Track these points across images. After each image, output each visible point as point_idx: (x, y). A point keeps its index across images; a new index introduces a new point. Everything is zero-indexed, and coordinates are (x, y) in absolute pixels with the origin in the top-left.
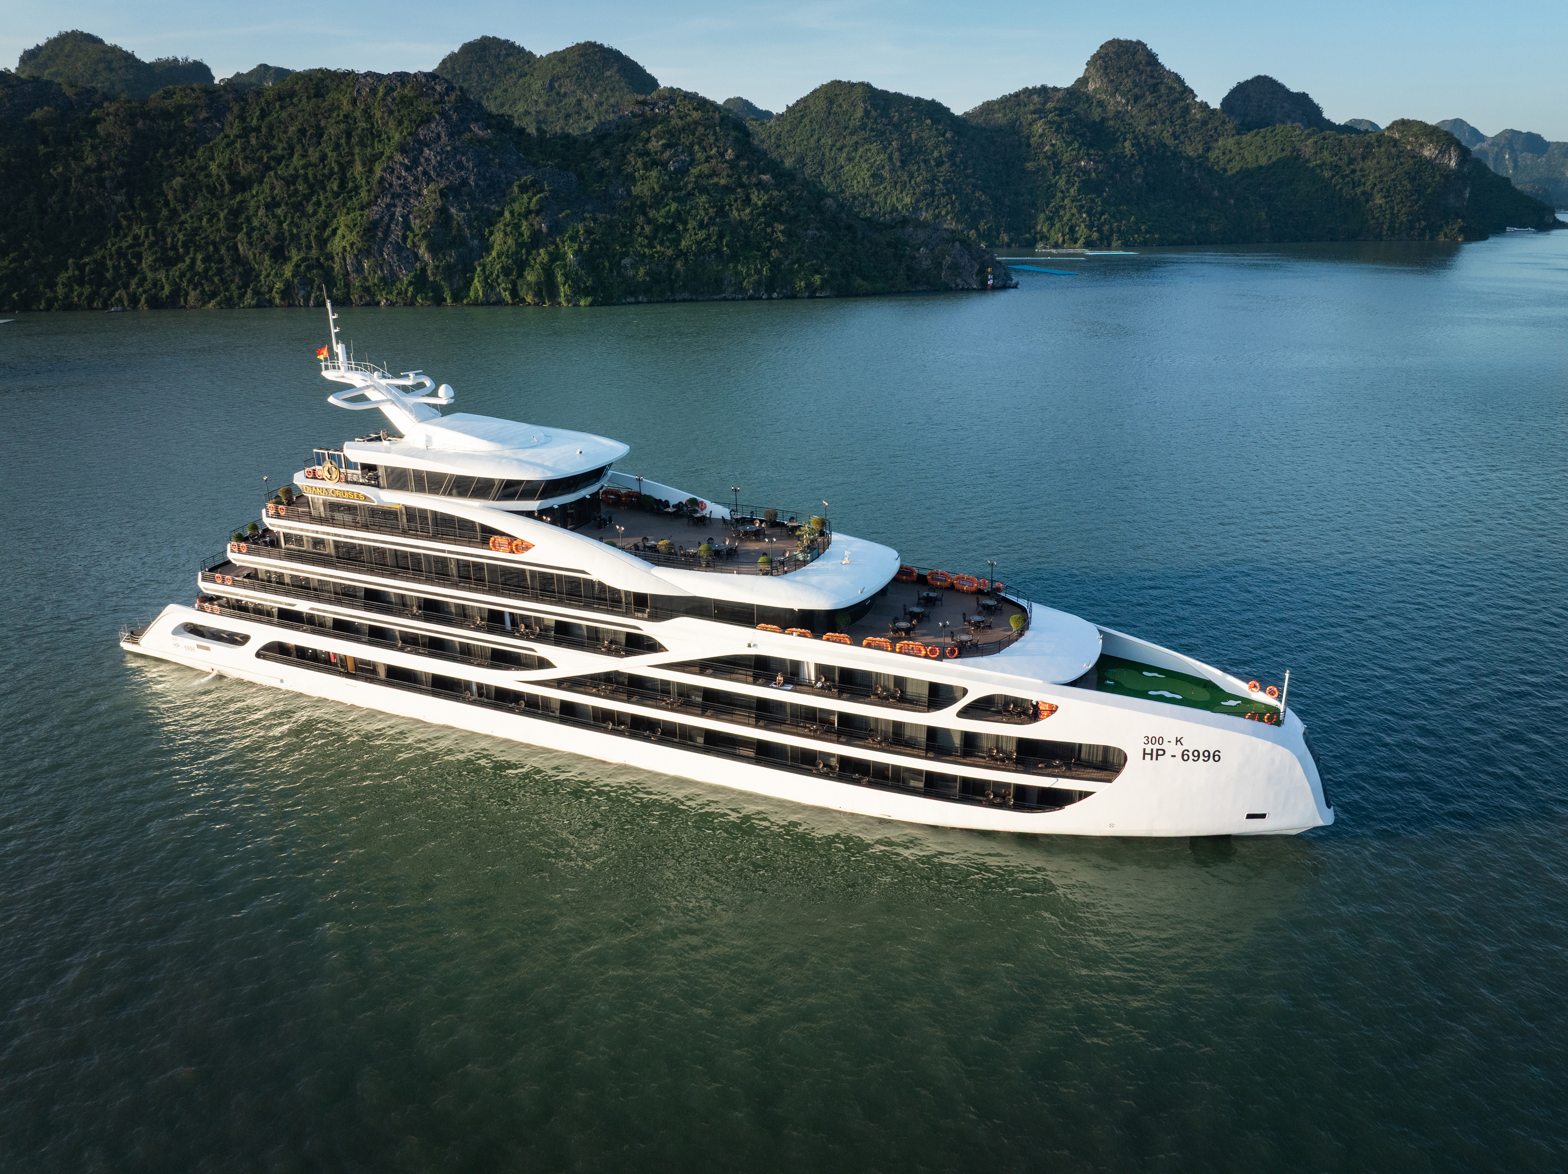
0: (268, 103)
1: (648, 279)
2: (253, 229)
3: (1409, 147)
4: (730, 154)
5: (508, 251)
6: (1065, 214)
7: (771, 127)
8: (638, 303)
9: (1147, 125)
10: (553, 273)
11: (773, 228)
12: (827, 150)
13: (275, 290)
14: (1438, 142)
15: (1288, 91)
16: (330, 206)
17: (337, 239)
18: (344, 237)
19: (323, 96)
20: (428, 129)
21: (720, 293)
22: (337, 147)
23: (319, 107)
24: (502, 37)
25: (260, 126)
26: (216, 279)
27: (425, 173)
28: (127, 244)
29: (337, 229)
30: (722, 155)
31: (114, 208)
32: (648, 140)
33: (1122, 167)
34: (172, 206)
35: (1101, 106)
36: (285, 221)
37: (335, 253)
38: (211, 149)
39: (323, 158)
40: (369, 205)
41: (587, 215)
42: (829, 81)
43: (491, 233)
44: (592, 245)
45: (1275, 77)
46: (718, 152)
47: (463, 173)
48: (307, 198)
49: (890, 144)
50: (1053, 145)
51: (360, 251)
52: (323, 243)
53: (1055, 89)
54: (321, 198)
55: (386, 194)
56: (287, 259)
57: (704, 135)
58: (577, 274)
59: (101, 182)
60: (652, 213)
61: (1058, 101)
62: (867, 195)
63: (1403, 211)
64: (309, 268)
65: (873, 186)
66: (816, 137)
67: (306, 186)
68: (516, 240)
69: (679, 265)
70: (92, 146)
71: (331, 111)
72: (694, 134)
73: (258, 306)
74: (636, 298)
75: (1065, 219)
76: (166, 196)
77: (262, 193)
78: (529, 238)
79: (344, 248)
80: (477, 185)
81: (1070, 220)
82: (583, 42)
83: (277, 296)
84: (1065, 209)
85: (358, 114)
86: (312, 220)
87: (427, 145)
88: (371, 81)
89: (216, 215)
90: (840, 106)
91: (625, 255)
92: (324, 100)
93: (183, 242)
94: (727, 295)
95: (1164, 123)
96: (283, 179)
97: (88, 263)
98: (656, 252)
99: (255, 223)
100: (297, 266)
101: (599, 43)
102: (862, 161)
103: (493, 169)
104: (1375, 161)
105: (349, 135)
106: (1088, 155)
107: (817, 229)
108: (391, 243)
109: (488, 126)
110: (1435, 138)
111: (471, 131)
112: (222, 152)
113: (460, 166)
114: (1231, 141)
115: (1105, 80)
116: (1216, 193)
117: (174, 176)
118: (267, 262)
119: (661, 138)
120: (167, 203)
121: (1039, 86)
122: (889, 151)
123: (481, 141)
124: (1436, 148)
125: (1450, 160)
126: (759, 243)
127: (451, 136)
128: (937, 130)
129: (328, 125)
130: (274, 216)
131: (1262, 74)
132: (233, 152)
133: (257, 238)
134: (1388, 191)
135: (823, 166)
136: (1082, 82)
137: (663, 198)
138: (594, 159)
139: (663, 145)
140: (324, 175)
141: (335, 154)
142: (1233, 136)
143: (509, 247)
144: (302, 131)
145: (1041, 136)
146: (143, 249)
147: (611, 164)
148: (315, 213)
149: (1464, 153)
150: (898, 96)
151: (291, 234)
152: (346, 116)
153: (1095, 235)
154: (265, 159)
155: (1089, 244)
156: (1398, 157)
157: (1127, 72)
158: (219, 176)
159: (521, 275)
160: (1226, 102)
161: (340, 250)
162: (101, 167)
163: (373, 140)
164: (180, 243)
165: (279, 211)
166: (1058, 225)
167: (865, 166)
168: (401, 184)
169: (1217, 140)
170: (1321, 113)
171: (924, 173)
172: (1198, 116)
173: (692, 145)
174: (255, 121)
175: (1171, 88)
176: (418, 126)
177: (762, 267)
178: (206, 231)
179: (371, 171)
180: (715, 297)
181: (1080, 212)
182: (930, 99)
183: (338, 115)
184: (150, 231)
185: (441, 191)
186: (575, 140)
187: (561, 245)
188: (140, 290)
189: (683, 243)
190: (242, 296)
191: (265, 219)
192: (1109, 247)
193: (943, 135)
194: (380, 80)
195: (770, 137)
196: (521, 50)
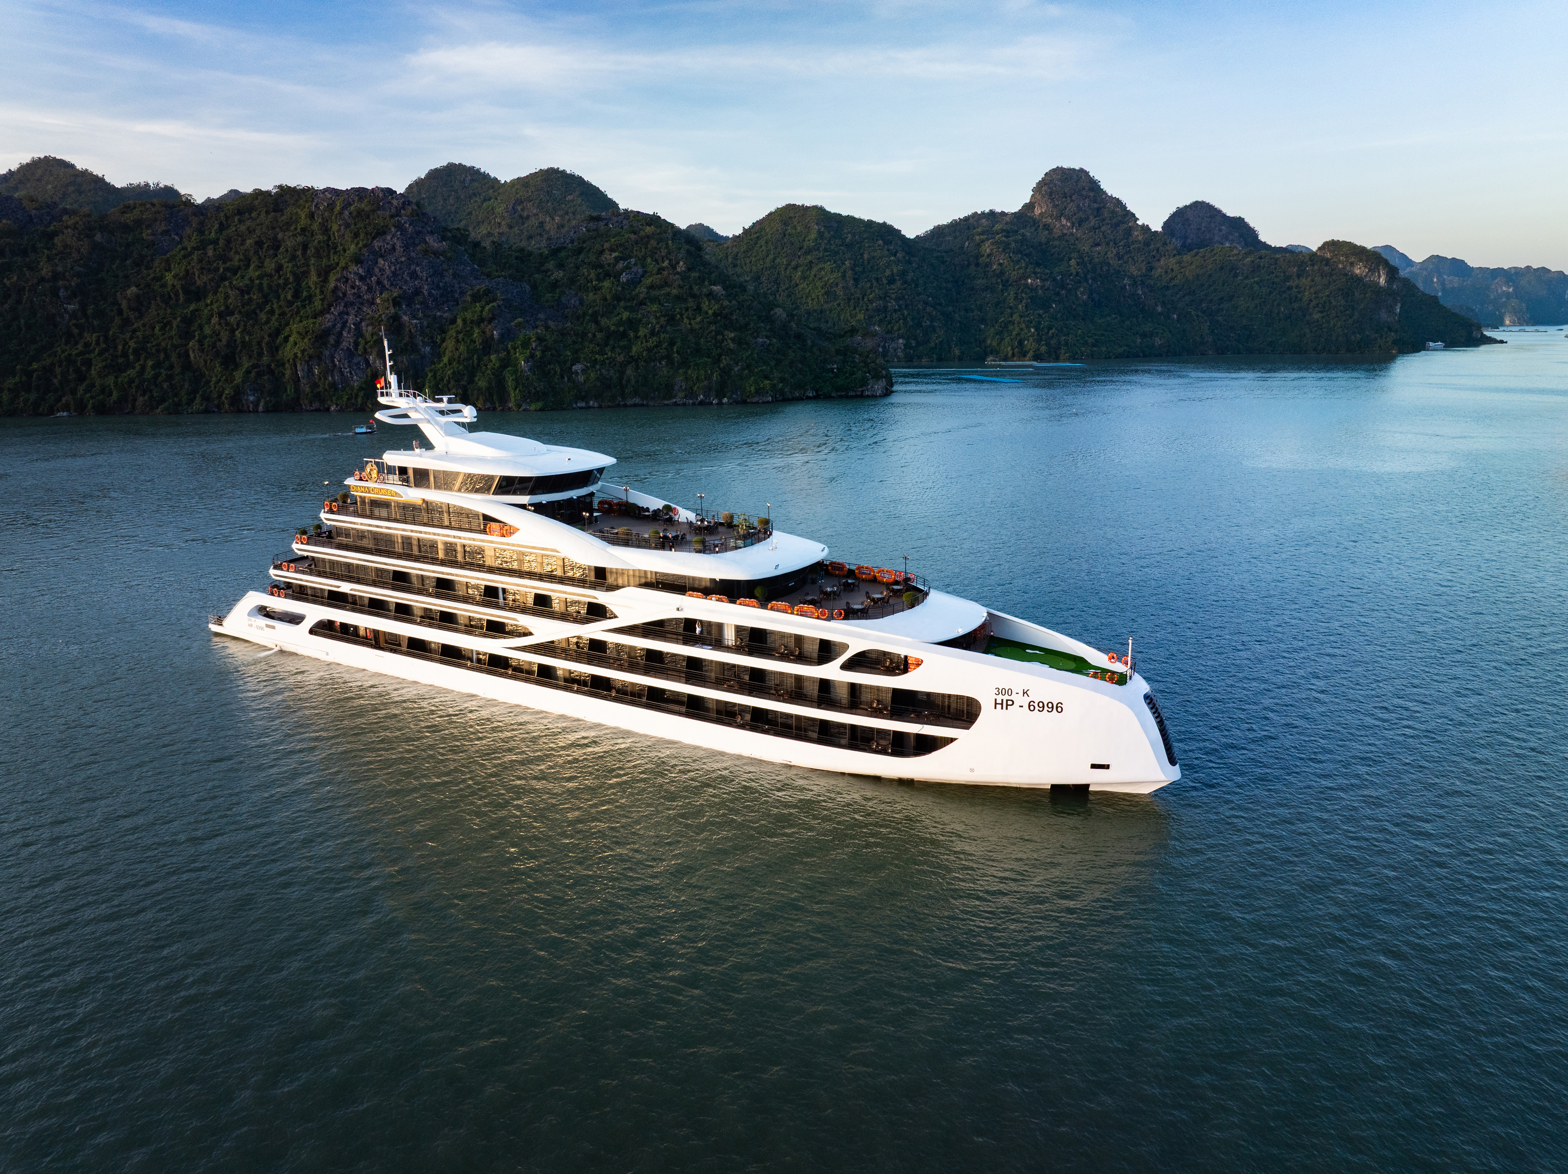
0: (227, 218)
1: (599, 384)
2: (205, 337)
3: (1340, 266)
4: (681, 266)
5: (459, 357)
6: (1014, 329)
7: (728, 248)
8: (589, 408)
9: (1092, 246)
10: (504, 378)
11: (723, 336)
12: (782, 269)
13: (224, 396)
14: (1367, 261)
15: (1224, 215)
16: (283, 314)
17: (289, 345)
18: (296, 344)
19: (282, 210)
20: (384, 241)
21: (670, 398)
22: (293, 258)
23: (277, 221)
24: (468, 164)
25: (218, 239)
26: (165, 386)
27: (379, 282)
28: (76, 352)
29: (289, 336)
30: (674, 268)
31: (67, 316)
32: (602, 252)
33: (1068, 284)
34: (125, 314)
35: (1048, 229)
36: (237, 329)
37: (286, 359)
38: (167, 261)
39: (279, 268)
40: (322, 313)
41: (539, 323)
42: (784, 205)
43: (443, 340)
44: (543, 352)
45: (1212, 203)
46: (669, 264)
47: (416, 283)
48: (261, 307)
49: (843, 264)
50: (1000, 264)
51: (310, 357)
52: (274, 349)
53: (1003, 213)
54: (275, 306)
55: (340, 303)
56: (237, 366)
57: (656, 248)
58: (528, 379)
59: (55, 293)
60: (604, 321)
61: (1006, 224)
62: (822, 311)
63: (1339, 324)
64: (259, 375)
65: (826, 302)
66: (771, 257)
67: (260, 295)
68: (468, 347)
69: (629, 371)
70: (48, 257)
71: (288, 224)
72: (646, 248)
73: (207, 411)
74: (587, 403)
75: (1014, 333)
76: (120, 305)
77: (217, 301)
78: (480, 344)
79: (295, 354)
80: (430, 294)
81: (1019, 334)
82: (546, 168)
83: (226, 401)
84: (1014, 324)
85: (315, 227)
86: (266, 327)
87: (382, 256)
88: (329, 196)
89: (169, 323)
90: (795, 228)
91: (576, 361)
92: (283, 215)
93: (133, 349)
94: (677, 400)
95: (1108, 244)
96: (238, 289)
97: (36, 370)
98: (607, 359)
99: (207, 331)
100: (248, 372)
101: (561, 169)
102: (816, 279)
103: (447, 279)
104: (1309, 279)
105: (305, 247)
106: (1035, 273)
107: (767, 337)
108: (342, 350)
109: (444, 239)
110: (1364, 258)
111: (426, 243)
112: (179, 264)
113: (414, 275)
114: (1173, 260)
115: (1050, 205)
116: (1159, 309)
117: (129, 287)
118: (218, 368)
119: (614, 251)
120: (120, 312)
121: (987, 211)
122: (842, 270)
123: (436, 253)
124: (1365, 267)
125: (1379, 278)
126: (709, 350)
127: (406, 247)
128: (888, 250)
129: (286, 237)
130: (227, 324)
131: (1200, 200)
132: (189, 263)
133: (209, 346)
134: (1324, 307)
135: (778, 284)
136: (1029, 207)
137: (615, 307)
138: (548, 270)
139: (616, 258)
140: (278, 285)
141: (290, 265)
142: (1174, 256)
143: (461, 354)
144: (259, 244)
145: (989, 255)
146: (92, 356)
147: (564, 276)
148: (268, 321)
149: (1392, 272)
150: (851, 220)
151: (243, 342)
152: (303, 230)
153: (1043, 348)
154: (221, 270)
155: (1037, 357)
156: (1331, 275)
157: (1071, 197)
158: (173, 286)
159: (471, 381)
160: (1167, 225)
161: (291, 356)
162: (56, 276)
163: (329, 252)
164: (131, 350)
165: (232, 319)
166: (1007, 339)
167: (819, 284)
168: (354, 294)
169: (1159, 260)
170: (1256, 236)
171: (877, 291)
172: (1140, 238)
173: (644, 258)
174: (213, 235)
175: (1113, 212)
176: (374, 238)
177: (712, 373)
178: (158, 338)
179: (326, 281)
180: (666, 402)
181: (1028, 327)
182: (881, 222)
183: (296, 229)
184: (102, 338)
185: (394, 300)
186: (530, 254)
187: (512, 351)
188: (88, 395)
189: (634, 349)
190: (191, 401)
191: (217, 327)
192: (1057, 359)
193: (895, 255)
194: (338, 195)
195: (727, 257)
196: (486, 176)
